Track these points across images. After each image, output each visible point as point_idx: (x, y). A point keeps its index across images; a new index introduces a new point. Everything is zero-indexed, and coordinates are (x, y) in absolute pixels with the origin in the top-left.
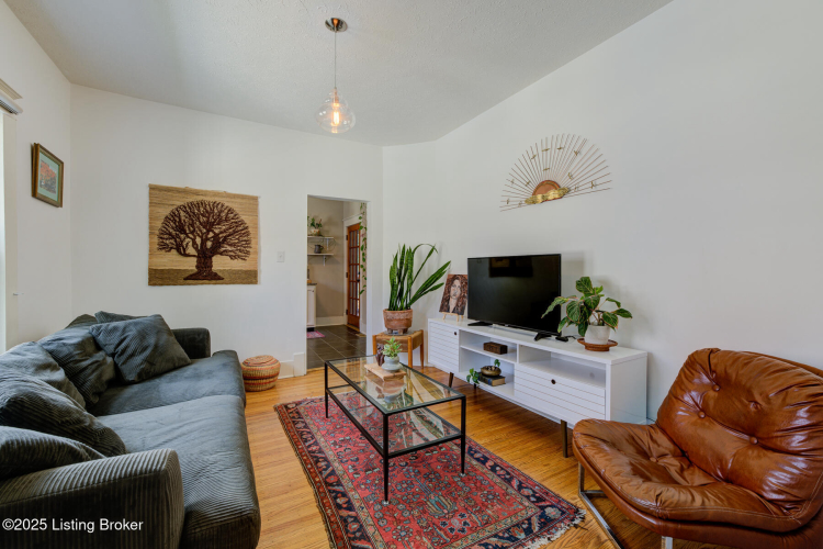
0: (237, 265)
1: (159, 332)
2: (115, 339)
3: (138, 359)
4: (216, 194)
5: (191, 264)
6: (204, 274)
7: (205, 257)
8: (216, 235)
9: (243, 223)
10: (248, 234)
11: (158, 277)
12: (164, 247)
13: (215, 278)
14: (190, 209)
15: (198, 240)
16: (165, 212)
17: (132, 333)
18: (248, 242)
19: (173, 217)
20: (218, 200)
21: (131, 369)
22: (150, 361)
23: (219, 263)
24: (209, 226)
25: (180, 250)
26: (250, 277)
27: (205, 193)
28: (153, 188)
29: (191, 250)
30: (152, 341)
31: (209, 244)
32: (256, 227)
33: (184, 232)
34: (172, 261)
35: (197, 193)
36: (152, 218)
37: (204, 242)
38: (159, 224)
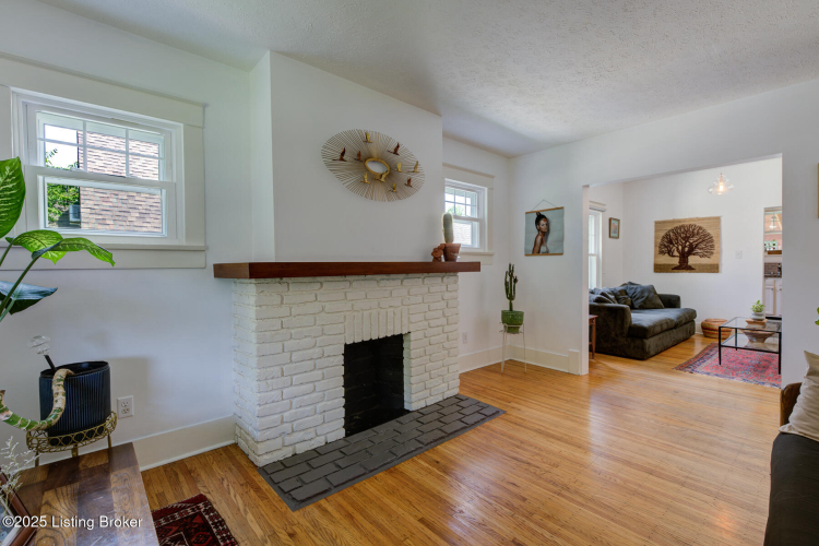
0: (705, 261)
1: (650, 292)
2: (632, 291)
3: (640, 300)
4: (692, 220)
5: (676, 261)
6: (683, 266)
7: (684, 257)
8: (691, 244)
9: (709, 234)
10: (712, 241)
11: (659, 268)
12: (662, 252)
13: (690, 269)
14: (676, 231)
15: (680, 248)
16: (662, 234)
17: (639, 290)
18: (712, 246)
19: (667, 236)
20: (692, 223)
21: (637, 303)
22: (644, 302)
23: (692, 260)
24: (686, 239)
25: (670, 253)
26: (714, 269)
27: (685, 220)
28: (657, 223)
29: (676, 253)
30: (646, 294)
31: (686, 249)
32: (719, 235)
33: (671, 243)
34: (666, 260)
35: (679, 221)
36: (656, 238)
37: (683, 248)
38: (659, 241)
